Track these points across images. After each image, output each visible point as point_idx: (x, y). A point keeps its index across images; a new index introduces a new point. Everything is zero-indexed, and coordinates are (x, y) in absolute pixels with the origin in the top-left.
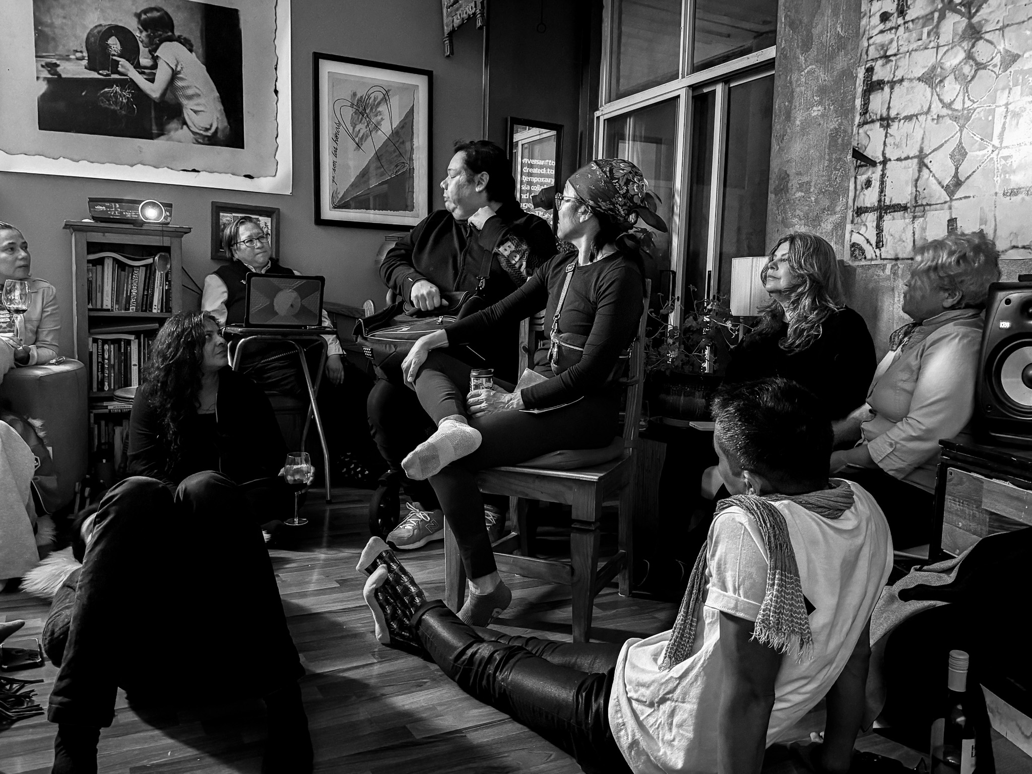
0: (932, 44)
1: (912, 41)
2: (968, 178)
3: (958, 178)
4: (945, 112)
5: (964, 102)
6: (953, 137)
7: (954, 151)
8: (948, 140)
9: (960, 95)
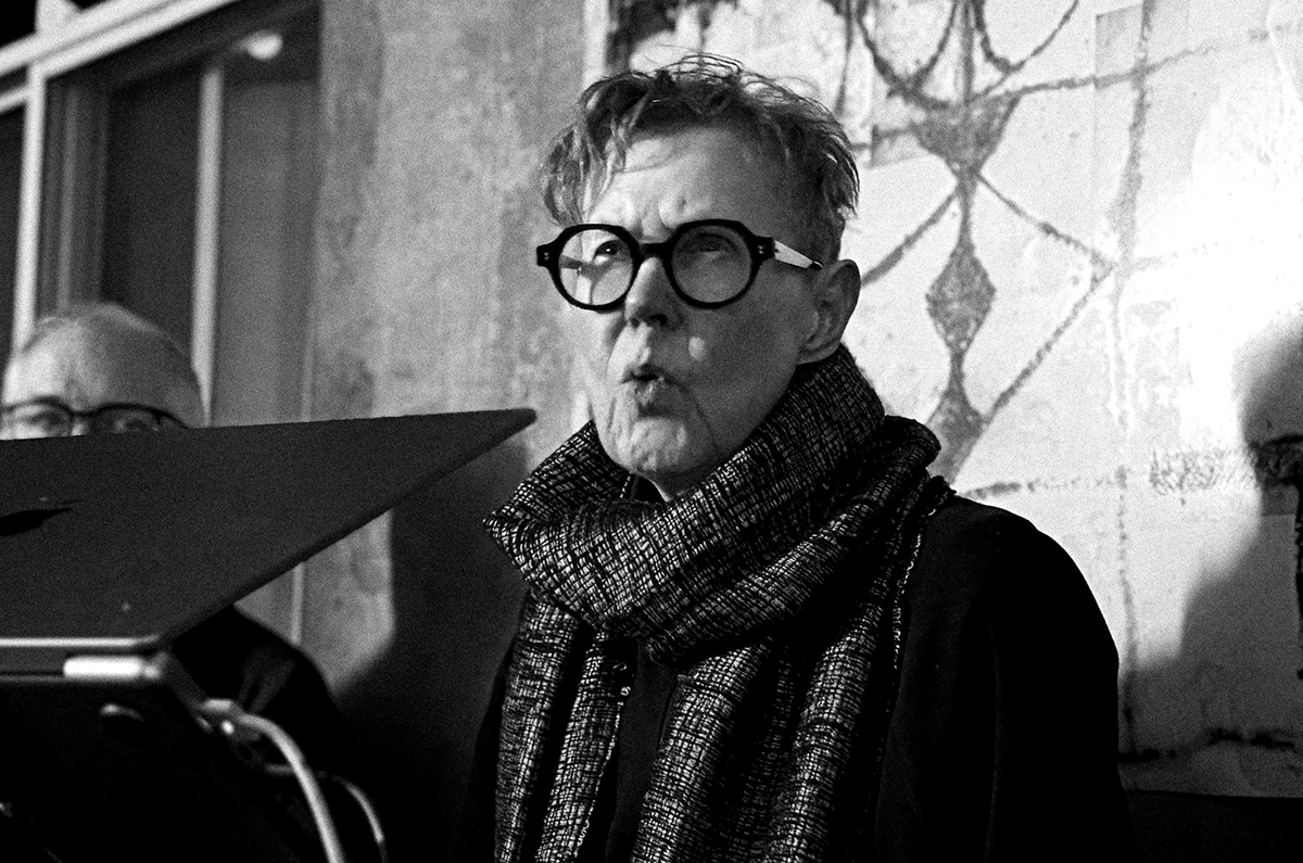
2: (1004, 399)
3: (964, 401)
4: (900, 112)
5: (968, 68)
6: (933, 220)
7: (942, 281)
8: (919, 233)
9: (955, 43)
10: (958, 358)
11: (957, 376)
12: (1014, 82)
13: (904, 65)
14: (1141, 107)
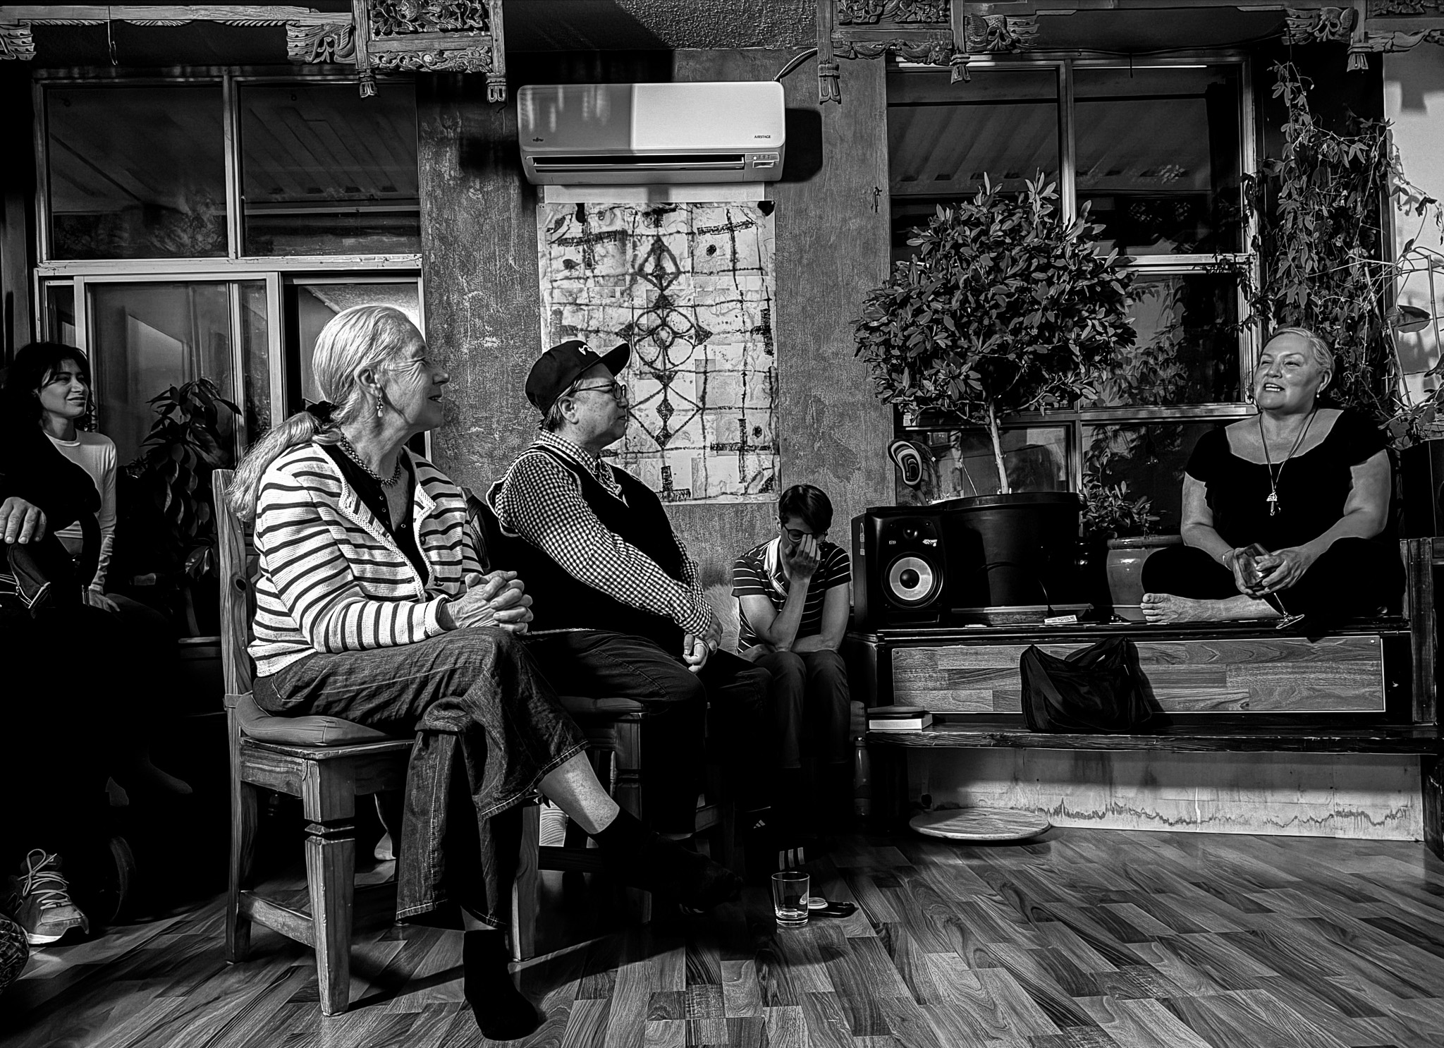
0: (626, 304)
1: (605, 296)
2: (677, 431)
3: (668, 430)
4: (647, 369)
5: (665, 364)
6: (658, 393)
7: (660, 405)
8: (654, 395)
9: (661, 357)
10: (665, 422)
11: (665, 425)
12: (676, 368)
13: (648, 359)
14: (706, 379)
